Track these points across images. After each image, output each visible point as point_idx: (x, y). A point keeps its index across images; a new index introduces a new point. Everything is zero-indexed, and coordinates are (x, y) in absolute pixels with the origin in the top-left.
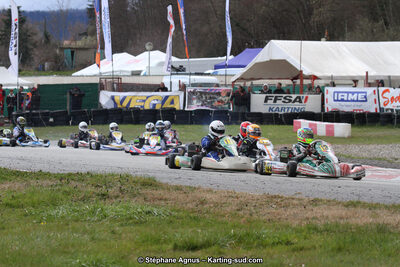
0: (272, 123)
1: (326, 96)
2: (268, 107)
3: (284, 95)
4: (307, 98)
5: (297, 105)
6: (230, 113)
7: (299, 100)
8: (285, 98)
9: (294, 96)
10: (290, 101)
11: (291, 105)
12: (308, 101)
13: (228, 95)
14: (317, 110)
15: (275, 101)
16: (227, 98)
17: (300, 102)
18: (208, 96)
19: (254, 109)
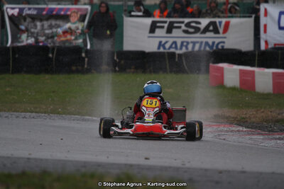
0: (165, 71)
1: (263, 20)
2: (156, 42)
3: (187, 20)
4: (227, 24)
5: (210, 38)
6: (87, 52)
7: (213, 28)
8: (188, 25)
9: (204, 22)
10: (197, 30)
11: (198, 37)
12: (230, 29)
13: (82, 19)
14: (246, 45)
15: (169, 31)
16: (81, 26)
17: (216, 31)
18: (46, 24)
19: (129, 45)
